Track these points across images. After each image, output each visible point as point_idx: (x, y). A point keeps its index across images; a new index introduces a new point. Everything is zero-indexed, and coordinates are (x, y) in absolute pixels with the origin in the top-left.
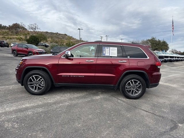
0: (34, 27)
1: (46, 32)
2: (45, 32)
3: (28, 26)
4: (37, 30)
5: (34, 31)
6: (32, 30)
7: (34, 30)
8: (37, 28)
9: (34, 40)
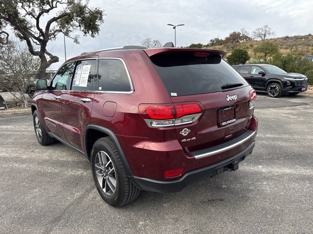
0: (264, 33)
1: (284, 37)
2: (282, 38)
3: (254, 32)
4: (268, 37)
5: (262, 40)
6: (259, 39)
7: (263, 37)
8: (270, 33)
9: (238, 56)
